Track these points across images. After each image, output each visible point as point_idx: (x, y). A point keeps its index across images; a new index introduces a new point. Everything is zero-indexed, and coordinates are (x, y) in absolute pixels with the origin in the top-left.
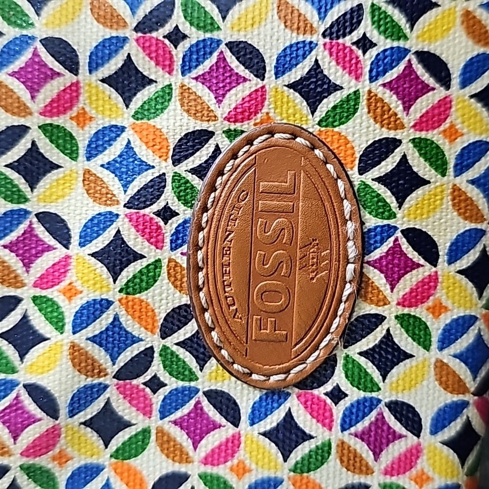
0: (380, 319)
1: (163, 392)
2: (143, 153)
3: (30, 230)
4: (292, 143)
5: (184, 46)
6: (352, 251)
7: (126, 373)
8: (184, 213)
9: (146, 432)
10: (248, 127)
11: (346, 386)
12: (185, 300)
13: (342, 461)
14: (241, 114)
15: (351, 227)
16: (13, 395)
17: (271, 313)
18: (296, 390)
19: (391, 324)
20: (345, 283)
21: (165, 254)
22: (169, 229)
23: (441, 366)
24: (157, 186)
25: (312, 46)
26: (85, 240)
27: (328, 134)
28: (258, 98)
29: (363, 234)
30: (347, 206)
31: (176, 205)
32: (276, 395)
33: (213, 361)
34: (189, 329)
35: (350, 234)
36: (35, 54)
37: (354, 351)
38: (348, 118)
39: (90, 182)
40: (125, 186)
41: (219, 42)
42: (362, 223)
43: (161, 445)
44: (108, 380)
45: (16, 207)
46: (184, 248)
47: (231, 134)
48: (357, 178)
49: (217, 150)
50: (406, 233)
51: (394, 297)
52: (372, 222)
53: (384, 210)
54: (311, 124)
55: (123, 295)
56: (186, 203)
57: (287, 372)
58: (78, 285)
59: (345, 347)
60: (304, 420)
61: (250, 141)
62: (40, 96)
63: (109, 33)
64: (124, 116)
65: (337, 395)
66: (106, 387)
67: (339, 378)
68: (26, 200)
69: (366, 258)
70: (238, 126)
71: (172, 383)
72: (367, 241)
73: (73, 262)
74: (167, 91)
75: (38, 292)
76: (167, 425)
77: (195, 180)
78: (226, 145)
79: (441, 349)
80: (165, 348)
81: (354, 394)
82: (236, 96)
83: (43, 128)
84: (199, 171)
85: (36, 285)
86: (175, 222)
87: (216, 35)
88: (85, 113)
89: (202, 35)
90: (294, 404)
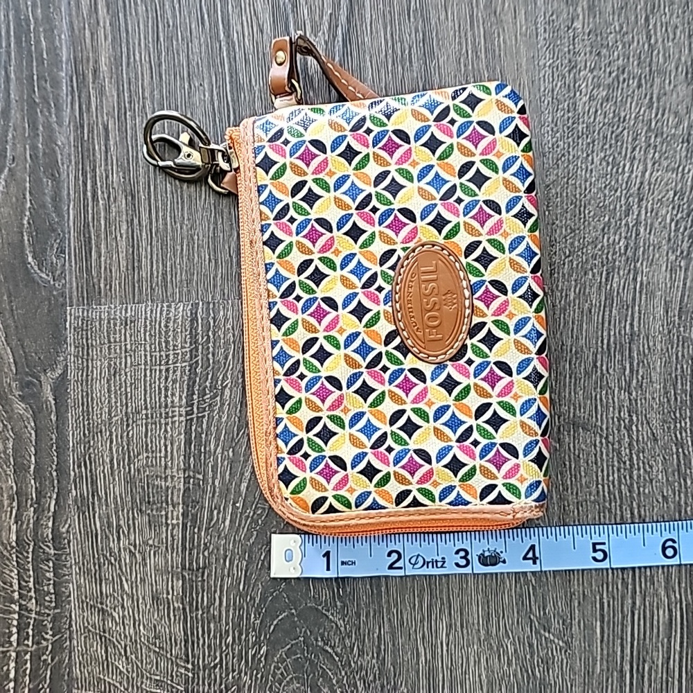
0: (484, 324)
1: (389, 372)
2: (366, 263)
3: (319, 305)
4: (432, 249)
5: (378, 213)
6: (467, 293)
7: (371, 365)
8: (388, 288)
9: (383, 393)
10: (412, 245)
11: (473, 357)
12: (394, 328)
13: (477, 393)
14: (408, 239)
15: (464, 283)
16: (320, 382)
17: (434, 327)
18: (452, 363)
19: (490, 325)
20: (465, 308)
21: (382, 308)
22: (382, 296)
23: (516, 342)
24: (374, 278)
25: (436, 205)
26: (345, 306)
27: (448, 243)
28: (414, 232)
29: (471, 286)
30: (461, 274)
31: (384, 285)
32: (441, 366)
33: (410, 355)
34: (397, 341)
35: (465, 286)
36: (313, 226)
37: (475, 340)
38: (456, 234)
39: (344, 280)
40: (360, 279)
41: (394, 210)
42: (470, 281)
43: (391, 398)
44: (363, 370)
45: (312, 296)
46: (390, 304)
47: (404, 249)
48: (464, 261)
49: (399, 258)
50: (491, 282)
51: (489, 312)
52: (474, 280)
53: (479, 274)
54: (440, 239)
55: (365, 329)
56: (388, 283)
57: (445, 354)
58: (344, 327)
59: (471, 339)
60: (457, 376)
61: (414, 251)
62: (317, 245)
63: (344, 213)
64: (355, 248)
65: (470, 362)
66: (362, 373)
67: (470, 354)
68: (316, 292)
69: (474, 297)
70: (408, 245)
71: (393, 368)
72: (473, 289)
73: (341, 317)
74: (373, 235)
75: (326, 334)
76: (392, 388)
77: (391, 273)
78: (402, 254)
79: (515, 333)
80: (387, 352)
81: (478, 361)
82: (404, 232)
83: (320, 259)
84: (393, 268)
85: (325, 330)
86: (384, 292)
87: (392, 207)
88: (338, 250)
89: (386, 207)
90: (450, 369)
